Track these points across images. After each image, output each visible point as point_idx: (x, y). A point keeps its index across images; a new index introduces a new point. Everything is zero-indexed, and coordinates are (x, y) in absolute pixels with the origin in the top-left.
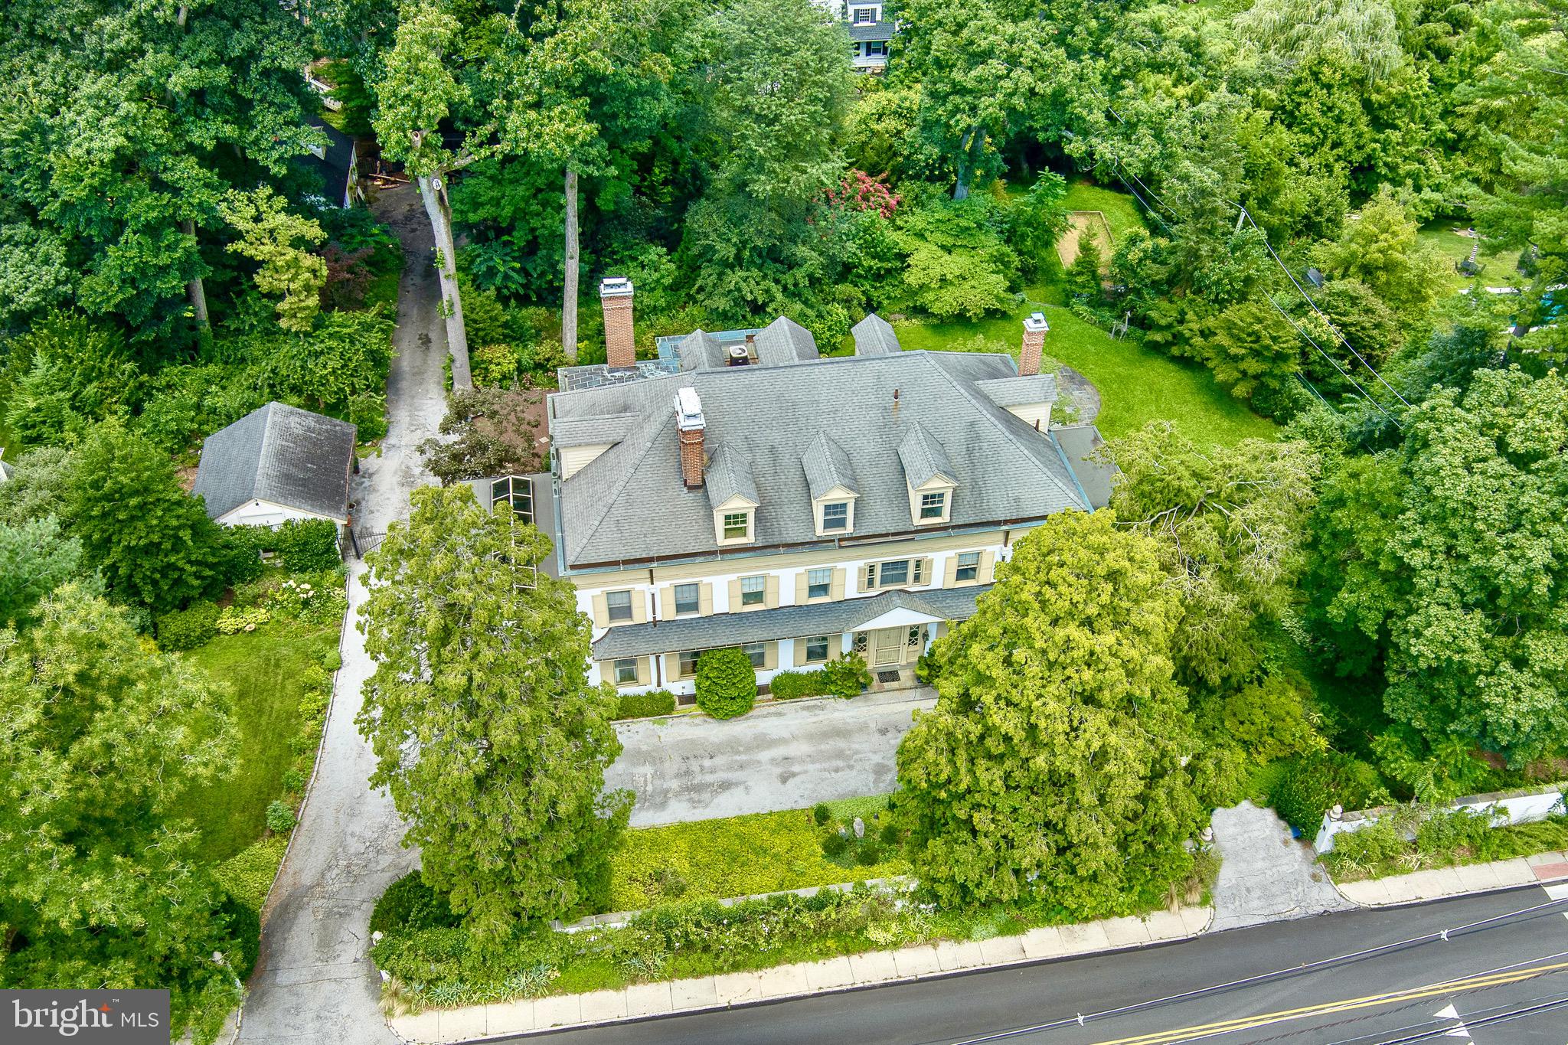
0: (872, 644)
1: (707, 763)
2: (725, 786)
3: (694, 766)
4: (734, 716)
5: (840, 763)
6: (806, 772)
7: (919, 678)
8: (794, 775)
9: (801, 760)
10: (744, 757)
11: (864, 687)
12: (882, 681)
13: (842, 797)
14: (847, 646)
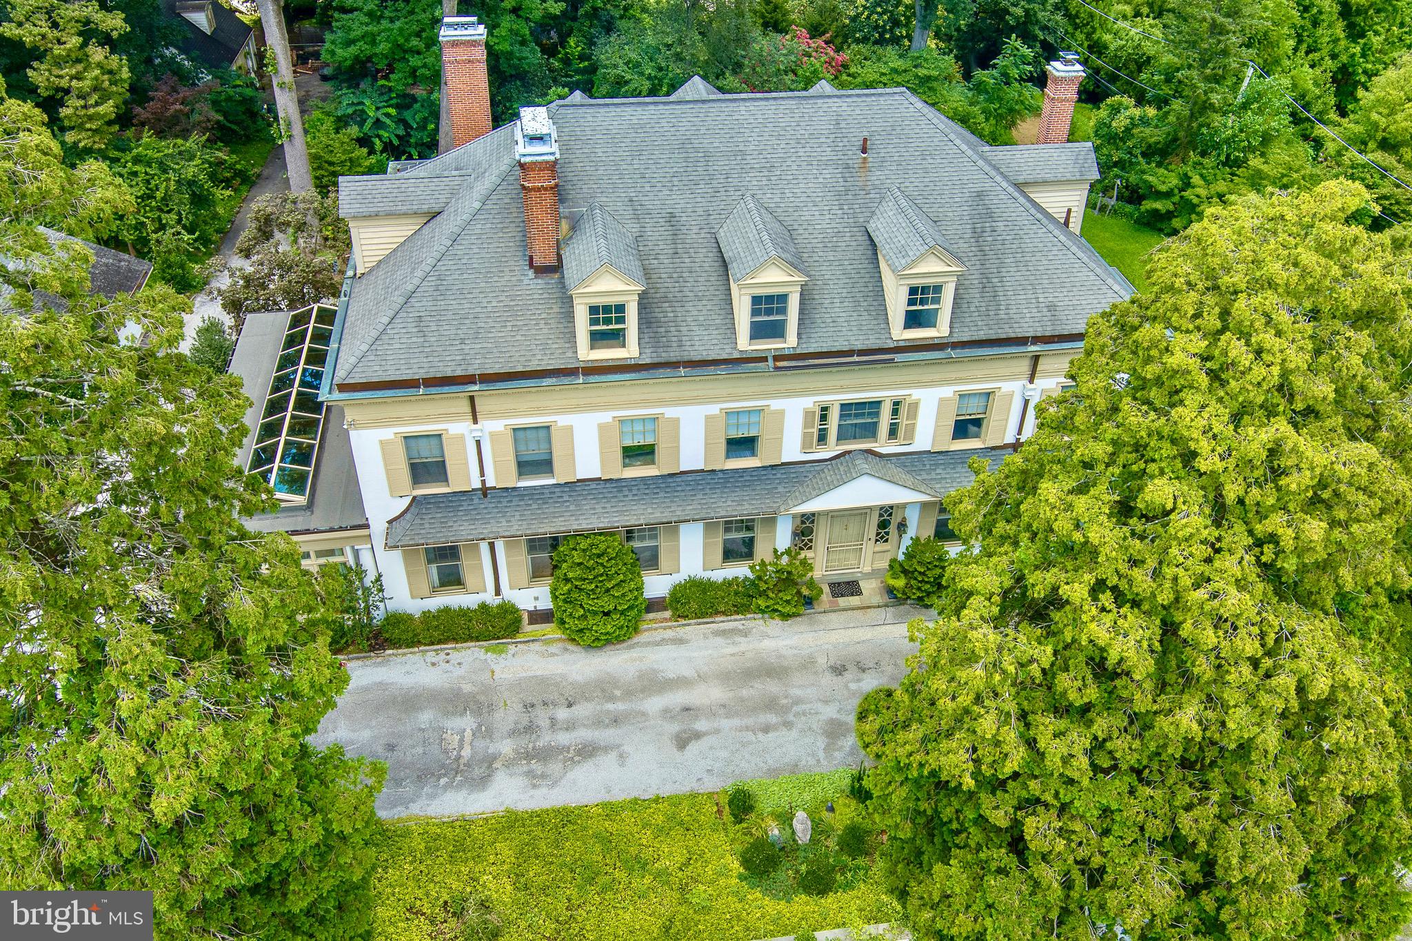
0: (821, 536)
1: (562, 714)
2: (587, 751)
3: (542, 717)
4: (608, 642)
5: (772, 718)
6: (717, 731)
7: (890, 591)
8: (697, 736)
9: (711, 713)
10: (620, 706)
11: (809, 602)
12: (835, 594)
13: (773, 773)
14: (783, 537)
